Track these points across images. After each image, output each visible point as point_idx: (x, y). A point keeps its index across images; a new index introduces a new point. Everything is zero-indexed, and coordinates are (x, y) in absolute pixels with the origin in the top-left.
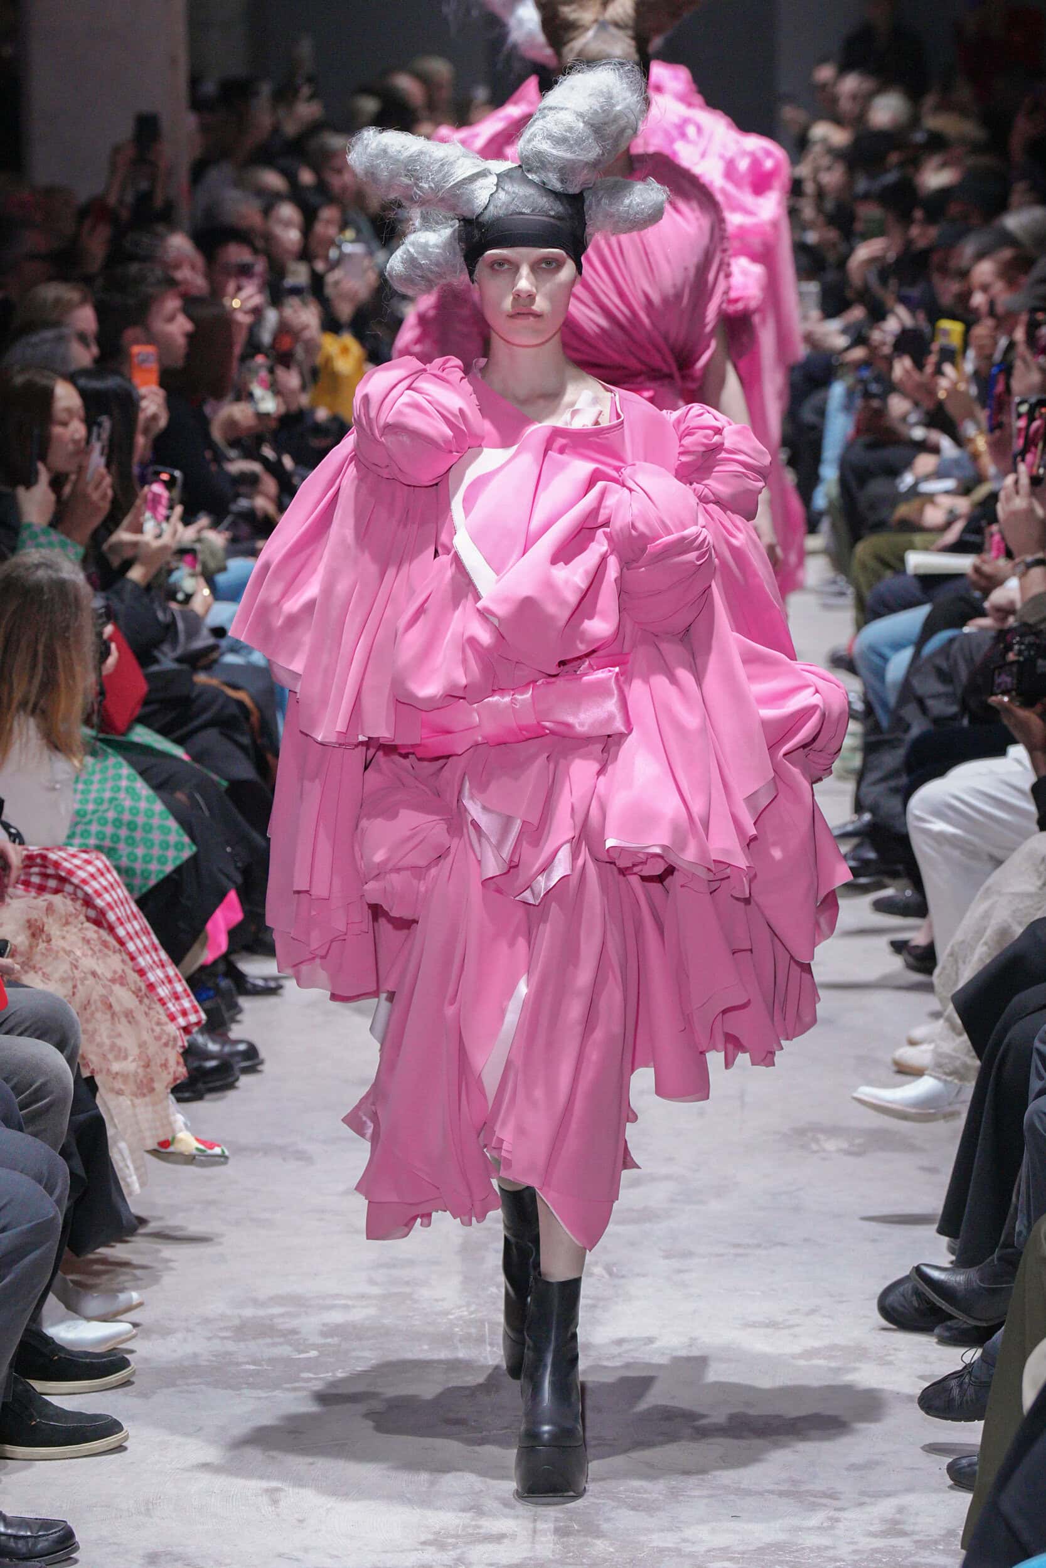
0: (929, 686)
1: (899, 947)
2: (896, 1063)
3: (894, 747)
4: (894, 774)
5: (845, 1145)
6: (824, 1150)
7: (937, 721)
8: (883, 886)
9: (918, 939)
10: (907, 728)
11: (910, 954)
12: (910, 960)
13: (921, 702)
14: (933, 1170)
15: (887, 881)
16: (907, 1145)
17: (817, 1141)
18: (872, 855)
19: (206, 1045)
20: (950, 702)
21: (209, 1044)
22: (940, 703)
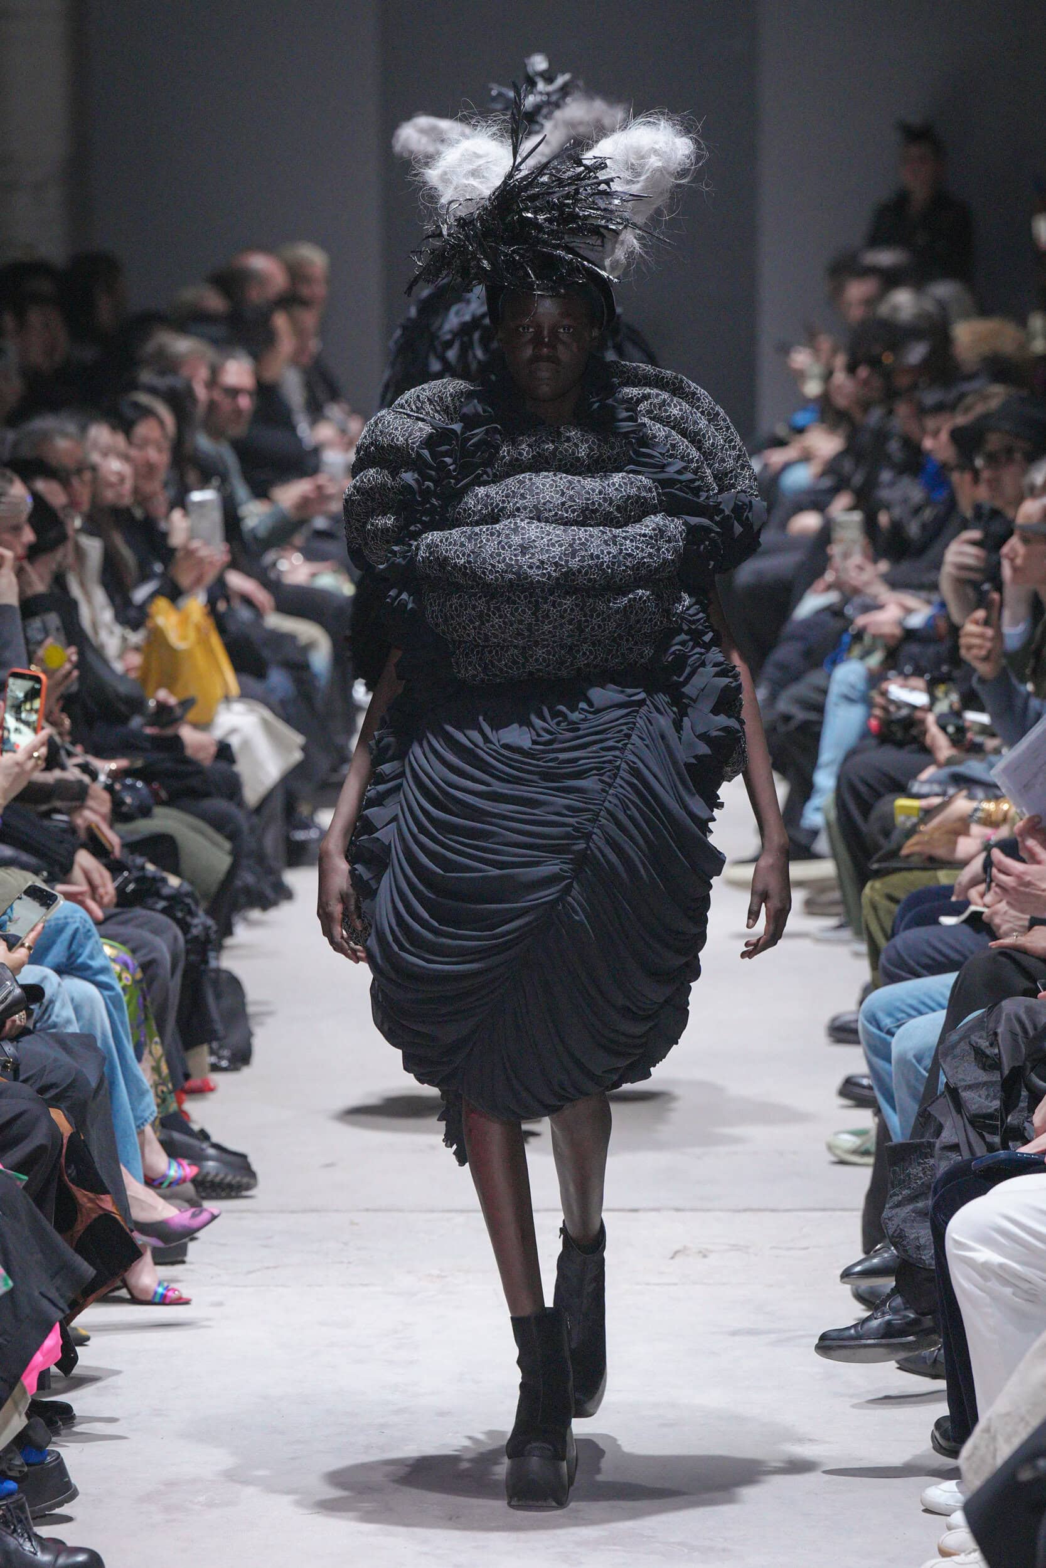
0: (965, 1072)
7: (974, 1119)
19: (35, 1554)
20: (992, 1094)
21: (39, 1553)
22: (980, 1096)
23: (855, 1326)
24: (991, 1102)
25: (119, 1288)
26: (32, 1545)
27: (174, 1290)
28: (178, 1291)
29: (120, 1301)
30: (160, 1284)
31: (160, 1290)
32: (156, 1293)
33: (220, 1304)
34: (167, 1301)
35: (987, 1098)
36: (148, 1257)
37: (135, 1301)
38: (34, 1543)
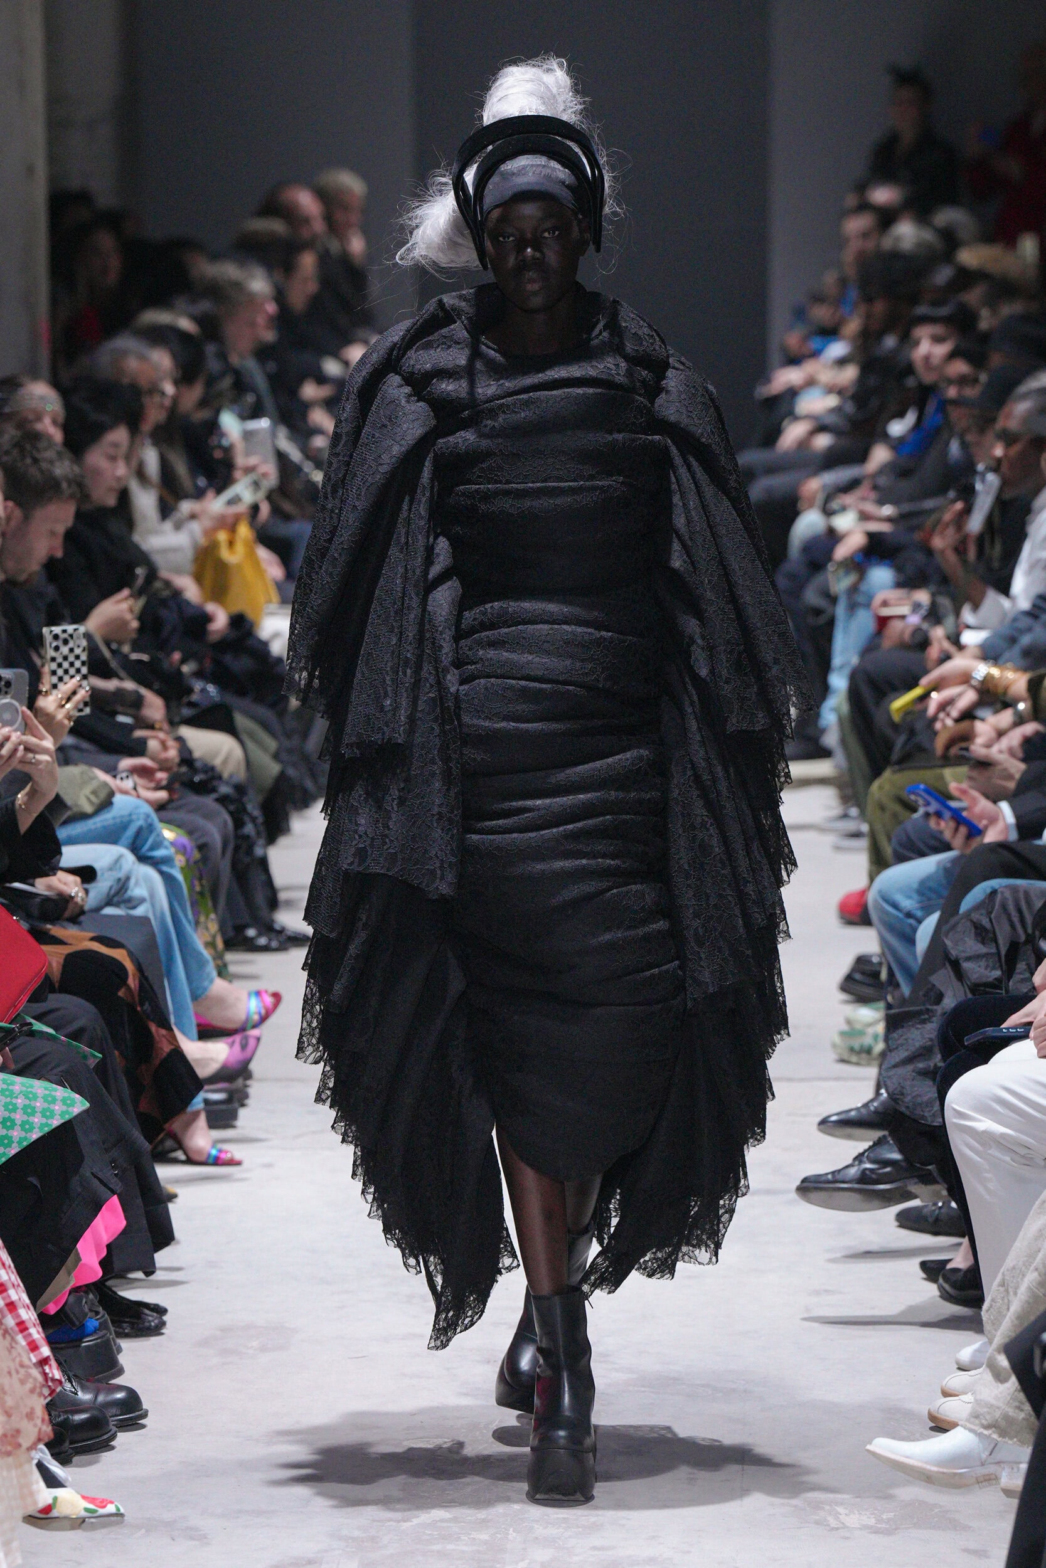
0: (965, 945)
1: (933, 1270)
2: (932, 1417)
3: (924, 1022)
4: (924, 1053)
5: (872, 1521)
6: (845, 1527)
7: (975, 988)
8: (910, 1196)
9: (960, 1261)
10: (940, 997)
11: (946, 1280)
12: (947, 1286)
13: (955, 965)
14: (981, 1554)
15: (914, 1188)
16: (948, 1522)
17: (837, 1516)
18: (896, 1156)
19: (76, 1394)
20: (991, 965)
21: (80, 1393)
22: (979, 967)
23: (833, 1173)
24: (990, 972)
25: (175, 1150)
26: (72, 1385)
27: (226, 1152)
28: (230, 1152)
29: (176, 1161)
30: (213, 1146)
31: (214, 1152)
32: (209, 1155)
33: (269, 1166)
34: (220, 1162)
35: (986, 968)
36: (202, 1121)
37: (190, 1161)
38: (74, 1384)
